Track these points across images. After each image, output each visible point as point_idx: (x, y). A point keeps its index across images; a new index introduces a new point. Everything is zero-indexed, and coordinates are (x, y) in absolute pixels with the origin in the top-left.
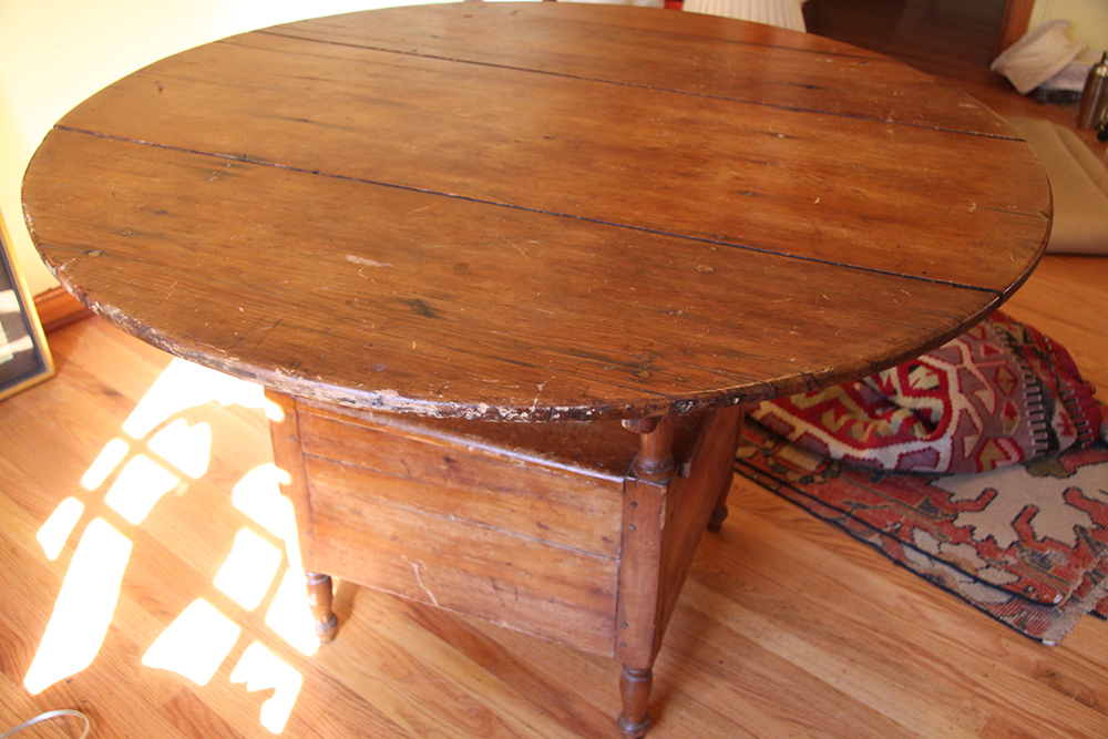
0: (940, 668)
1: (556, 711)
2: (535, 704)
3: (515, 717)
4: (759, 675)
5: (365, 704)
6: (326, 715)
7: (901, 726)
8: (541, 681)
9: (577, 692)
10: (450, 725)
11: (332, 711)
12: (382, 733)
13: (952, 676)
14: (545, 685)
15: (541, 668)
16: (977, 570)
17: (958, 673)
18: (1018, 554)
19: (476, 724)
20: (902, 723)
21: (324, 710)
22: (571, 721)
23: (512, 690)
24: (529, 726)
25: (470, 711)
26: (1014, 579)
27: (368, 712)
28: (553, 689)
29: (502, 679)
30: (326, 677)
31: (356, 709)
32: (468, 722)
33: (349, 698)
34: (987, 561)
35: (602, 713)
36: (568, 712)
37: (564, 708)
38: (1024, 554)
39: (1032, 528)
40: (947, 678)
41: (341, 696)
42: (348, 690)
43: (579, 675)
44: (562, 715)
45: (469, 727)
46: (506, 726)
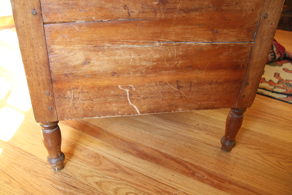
0: (279, 118)
1: (131, 151)
2: (120, 149)
3: (112, 155)
4: (215, 127)
5: (34, 157)
6: (12, 164)
7: (278, 139)
8: (121, 139)
9: (139, 142)
10: (79, 162)
11: (16, 162)
12: (43, 169)
13: (284, 120)
14: (124, 141)
15: (120, 134)
16: (272, 89)
17: (286, 119)
18: (282, 84)
19: (92, 160)
20: (278, 137)
21: (12, 162)
22: (139, 154)
23: (108, 144)
24: (119, 159)
25: (88, 155)
26: (285, 90)
27: (35, 161)
28: (128, 142)
29: (103, 140)
30: (14, 147)
31: (30, 160)
32: (88, 160)
33: (26, 156)
34: (274, 86)
35: (153, 149)
36: (137, 151)
37: (134, 149)
38: (284, 84)
39: (280, 78)
40: (283, 121)
41: (22, 155)
42: (25, 152)
43: (138, 135)
44: (135, 152)
45: (89, 162)
46: (107, 160)
